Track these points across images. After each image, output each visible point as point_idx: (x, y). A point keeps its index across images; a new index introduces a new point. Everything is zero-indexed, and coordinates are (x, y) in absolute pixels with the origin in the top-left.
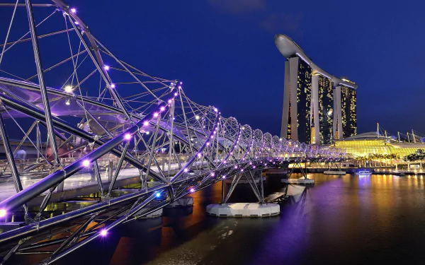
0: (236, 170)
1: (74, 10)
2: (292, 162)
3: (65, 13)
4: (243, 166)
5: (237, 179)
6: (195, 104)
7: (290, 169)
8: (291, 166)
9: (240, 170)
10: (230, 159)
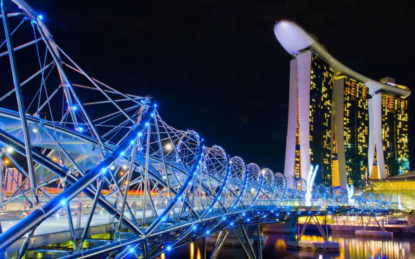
0: (224, 222)
1: (41, 17)
2: (304, 214)
3: (33, 22)
4: (232, 217)
5: (222, 237)
6: (172, 129)
7: (301, 226)
8: (302, 220)
9: (228, 223)
10: (216, 206)
